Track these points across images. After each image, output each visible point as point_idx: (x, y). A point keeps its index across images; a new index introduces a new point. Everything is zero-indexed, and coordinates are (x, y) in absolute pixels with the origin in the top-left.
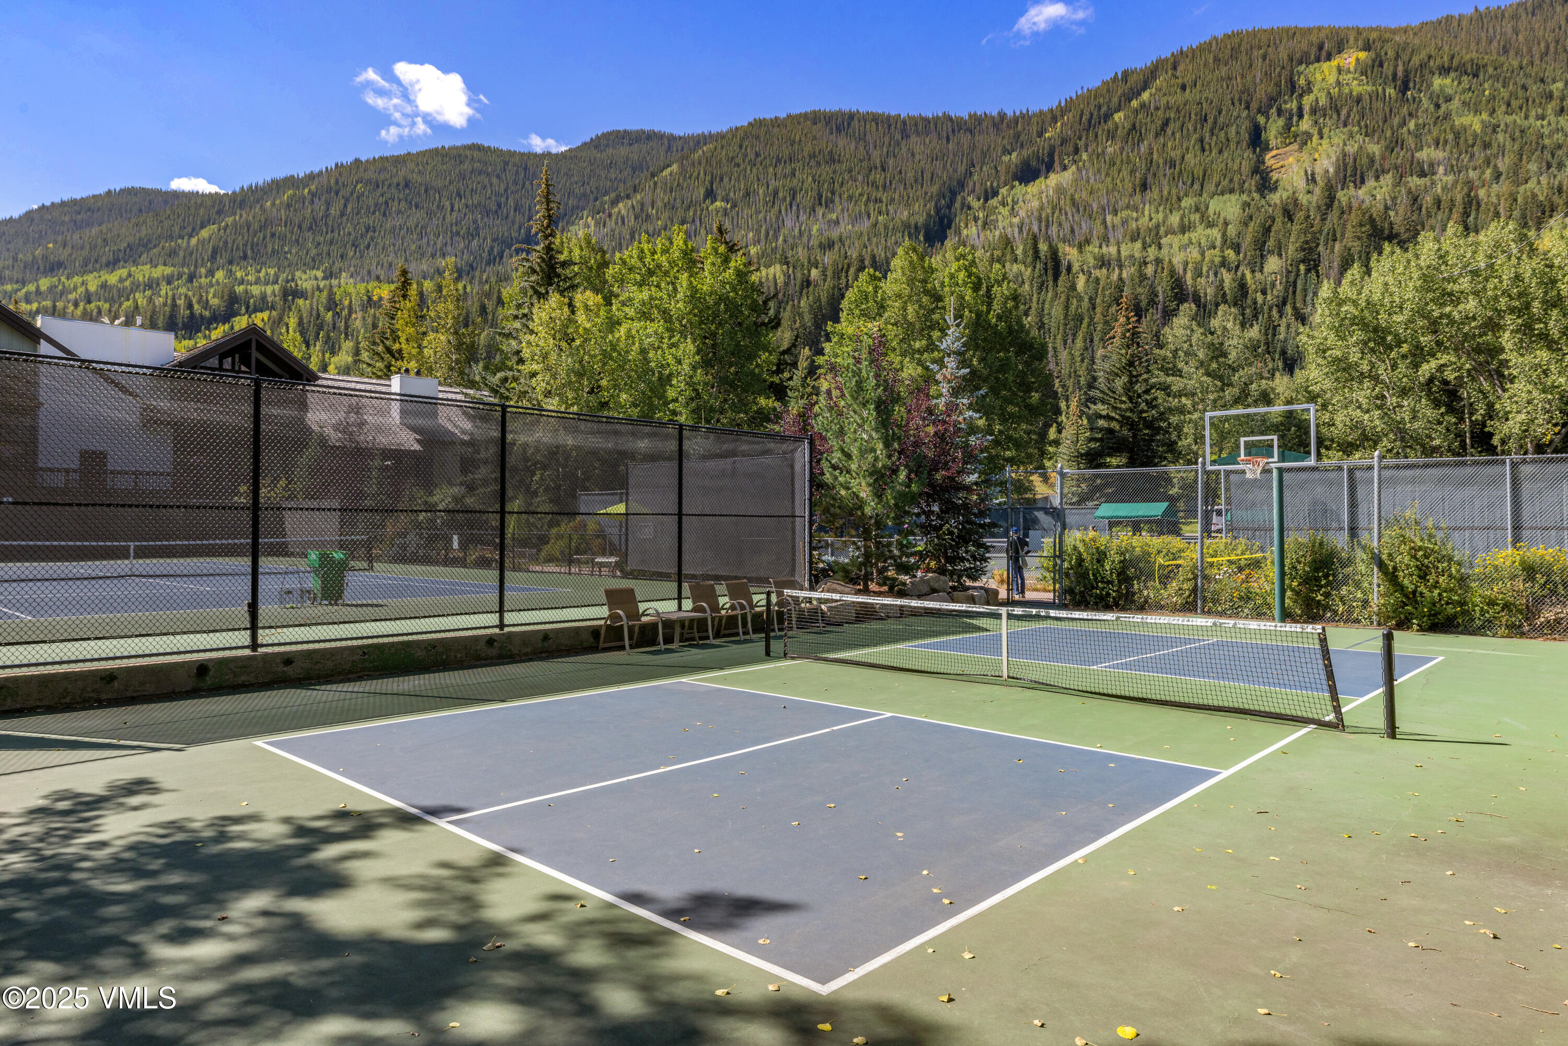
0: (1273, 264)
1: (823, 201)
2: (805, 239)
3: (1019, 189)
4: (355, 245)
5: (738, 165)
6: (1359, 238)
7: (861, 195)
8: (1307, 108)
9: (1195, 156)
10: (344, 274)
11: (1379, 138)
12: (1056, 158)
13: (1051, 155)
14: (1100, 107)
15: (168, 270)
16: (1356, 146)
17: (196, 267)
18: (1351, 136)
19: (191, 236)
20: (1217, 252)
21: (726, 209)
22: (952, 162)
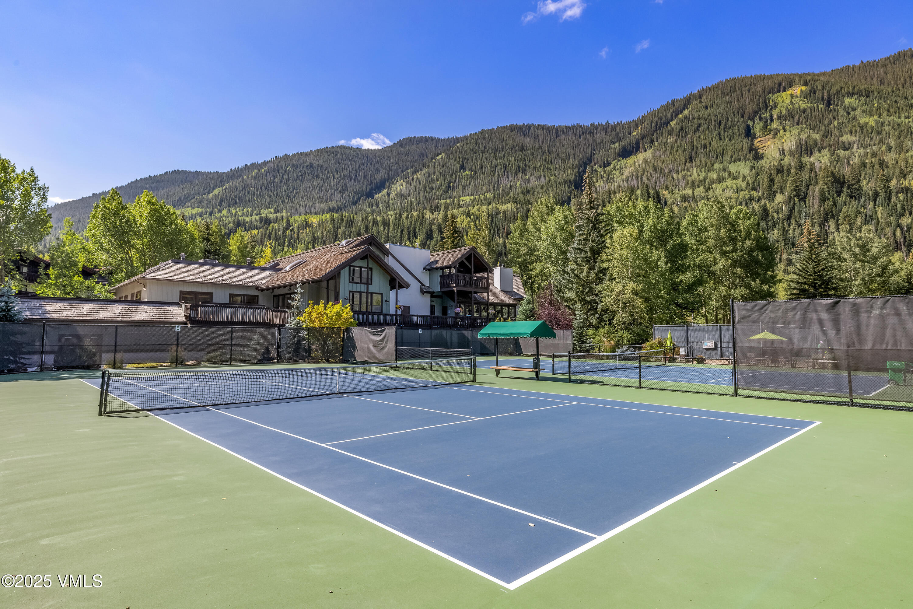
0: (779, 198)
1: (521, 170)
2: (514, 189)
3: (623, 162)
4: (288, 197)
5: (476, 153)
6: (826, 184)
7: (540, 166)
8: (775, 116)
9: (717, 143)
10: (284, 211)
11: (818, 130)
12: (641, 145)
13: (638, 143)
14: (661, 119)
15: (200, 210)
16: (806, 135)
17: (213, 209)
18: (802, 130)
19: (208, 193)
20: (747, 192)
21: (471, 175)
22: (584, 148)
